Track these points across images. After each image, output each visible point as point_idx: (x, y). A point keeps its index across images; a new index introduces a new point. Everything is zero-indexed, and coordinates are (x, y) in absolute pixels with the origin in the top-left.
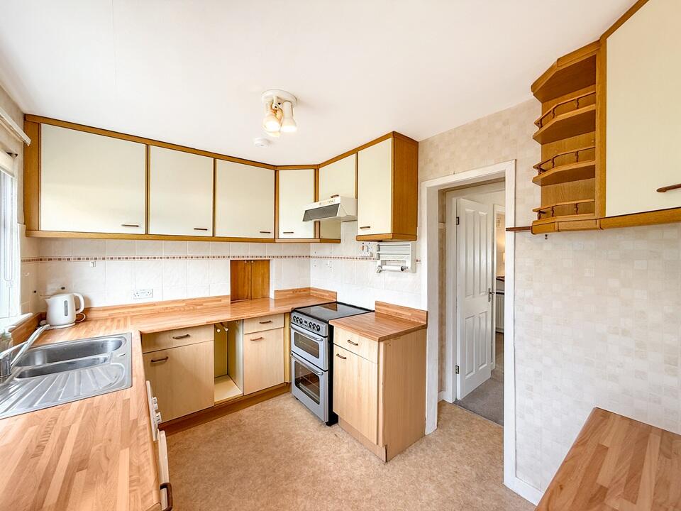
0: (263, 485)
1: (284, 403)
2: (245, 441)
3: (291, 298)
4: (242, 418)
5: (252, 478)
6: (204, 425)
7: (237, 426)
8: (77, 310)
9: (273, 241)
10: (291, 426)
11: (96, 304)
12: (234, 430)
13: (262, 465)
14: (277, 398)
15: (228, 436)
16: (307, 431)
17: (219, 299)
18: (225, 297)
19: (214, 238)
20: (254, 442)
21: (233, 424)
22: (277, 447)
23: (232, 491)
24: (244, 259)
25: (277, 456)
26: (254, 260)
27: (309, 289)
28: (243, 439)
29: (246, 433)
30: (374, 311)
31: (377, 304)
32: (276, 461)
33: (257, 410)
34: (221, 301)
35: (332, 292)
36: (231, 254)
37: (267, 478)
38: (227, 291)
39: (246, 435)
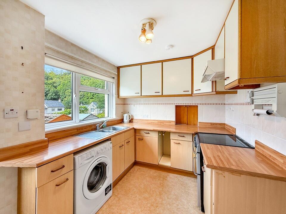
0: (148, 208)
1: (190, 183)
2: (160, 186)
3: (209, 128)
4: (168, 177)
5: (148, 202)
6: (155, 170)
7: (164, 178)
8: (130, 119)
9: (191, 95)
10: (183, 195)
11: (135, 118)
12: (161, 179)
13: (156, 200)
14: (189, 178)
15: (157, 180)
16: (188, 203)
17: (170, 122)
18: (173, 121)
19: (162, 96)
20: (163, 189)
21: (163, 177)
22: (168, 198)
23: (140, 199)
24: (184, 105)
25: (164, 202)
26: (189, 106)
27: (224, 124)
28: (160, 185)
29: (163, 183)
30: (254, 148)
31: (256, 142)
32: (161, 204)
33: (176, 177)
34: (171, 123)
35: (233, 128)
36: (176, 103)
37: (152, 207)
38: (173, 119)
39: (163, 184)
